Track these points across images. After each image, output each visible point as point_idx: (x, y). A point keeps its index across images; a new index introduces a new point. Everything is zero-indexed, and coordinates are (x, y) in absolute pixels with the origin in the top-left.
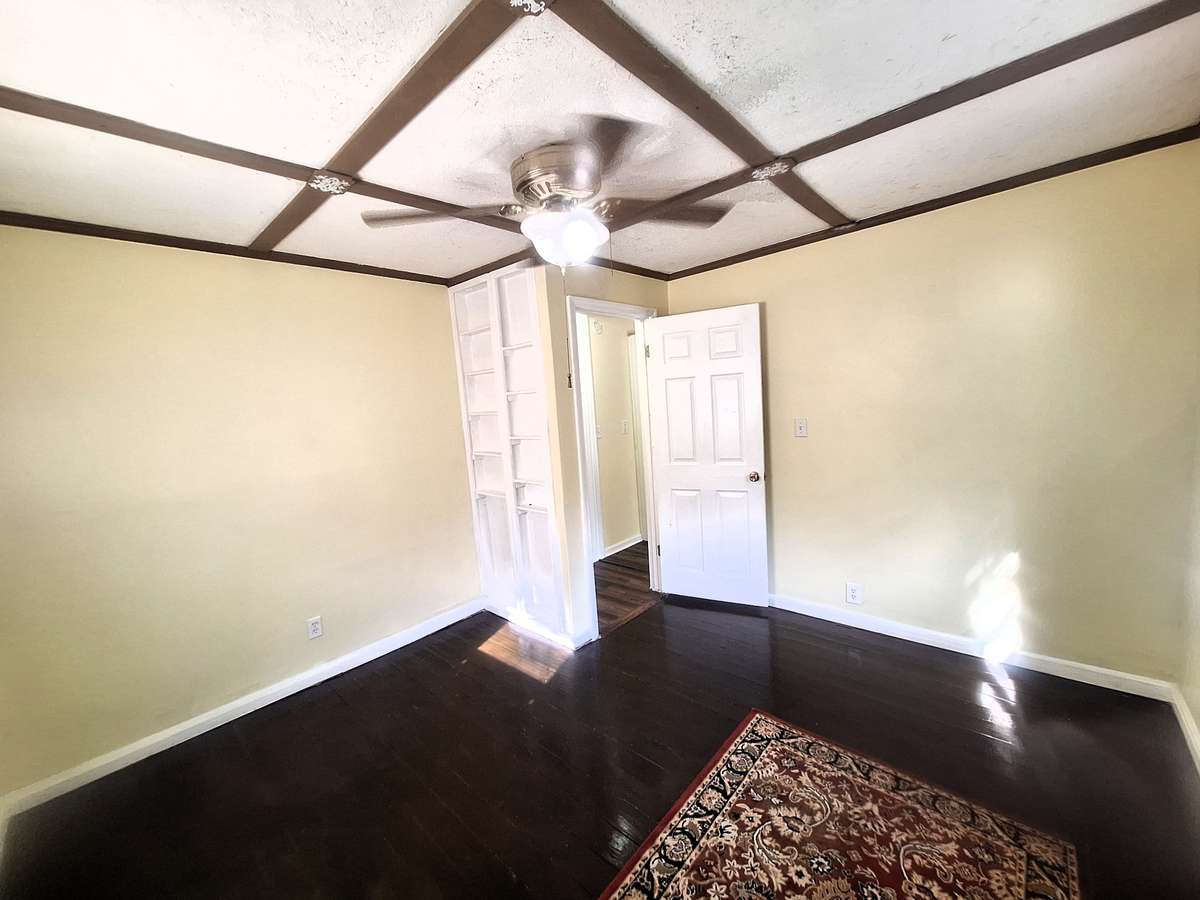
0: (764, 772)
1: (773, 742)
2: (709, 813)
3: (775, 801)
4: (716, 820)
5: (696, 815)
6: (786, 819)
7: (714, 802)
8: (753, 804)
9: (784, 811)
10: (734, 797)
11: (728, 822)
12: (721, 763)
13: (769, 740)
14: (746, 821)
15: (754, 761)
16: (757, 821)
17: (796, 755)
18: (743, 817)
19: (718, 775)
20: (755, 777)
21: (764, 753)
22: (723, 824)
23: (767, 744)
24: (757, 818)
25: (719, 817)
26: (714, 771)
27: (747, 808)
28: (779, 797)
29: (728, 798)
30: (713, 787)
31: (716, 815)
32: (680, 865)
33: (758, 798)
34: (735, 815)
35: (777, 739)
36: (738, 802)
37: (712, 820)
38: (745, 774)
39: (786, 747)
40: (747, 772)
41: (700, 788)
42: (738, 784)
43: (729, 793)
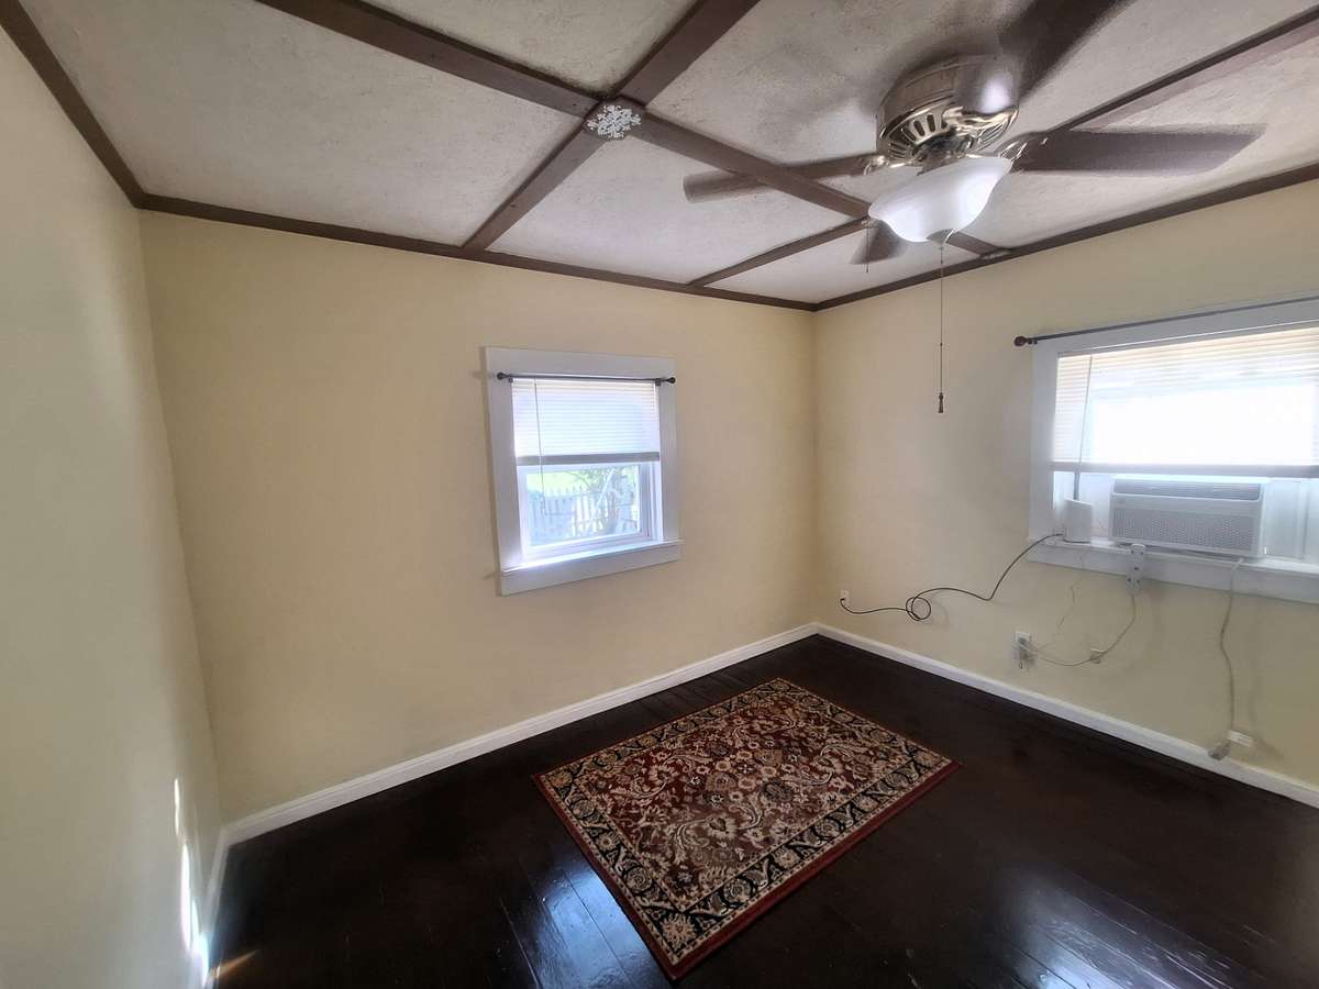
0: (717, 873)
1: (683, 908)
2: (794, 848)
3: (724, 845)
4: (787, 840)
5: (806, 847)
6: (724, 829)
7: (785, 856)
8: (747, 846)
9: (720, 834)
10: (763, 855)
11: (777, 837)
12: (763, 895)
13: (687, 913)
14: (760, 834)
15: (721, 891)
16: (750, 833)
17: (669, 885)
18: (761, 837)
19: (771, 882)
20: (730, 870)
21: (705, 894)
22: (782, 835)
23: (694, 907)
24: (749, 834)
25: (783, 841)
26: (774, 886)
27: (754, 843)
28: (717, 846)
29: (769, 857)
30: (782, 869)
31: (787, 845)
32: (827, 817)
33: (739, 850)
34: (768, 841)
35: (676, 911)
36: (760, 850)
37: (791, 841)
38: (740, 877)
39: (673, 897)
40: (736, 878)
41: (796, 870)
42: (753, 868)
43: (766, 861)
